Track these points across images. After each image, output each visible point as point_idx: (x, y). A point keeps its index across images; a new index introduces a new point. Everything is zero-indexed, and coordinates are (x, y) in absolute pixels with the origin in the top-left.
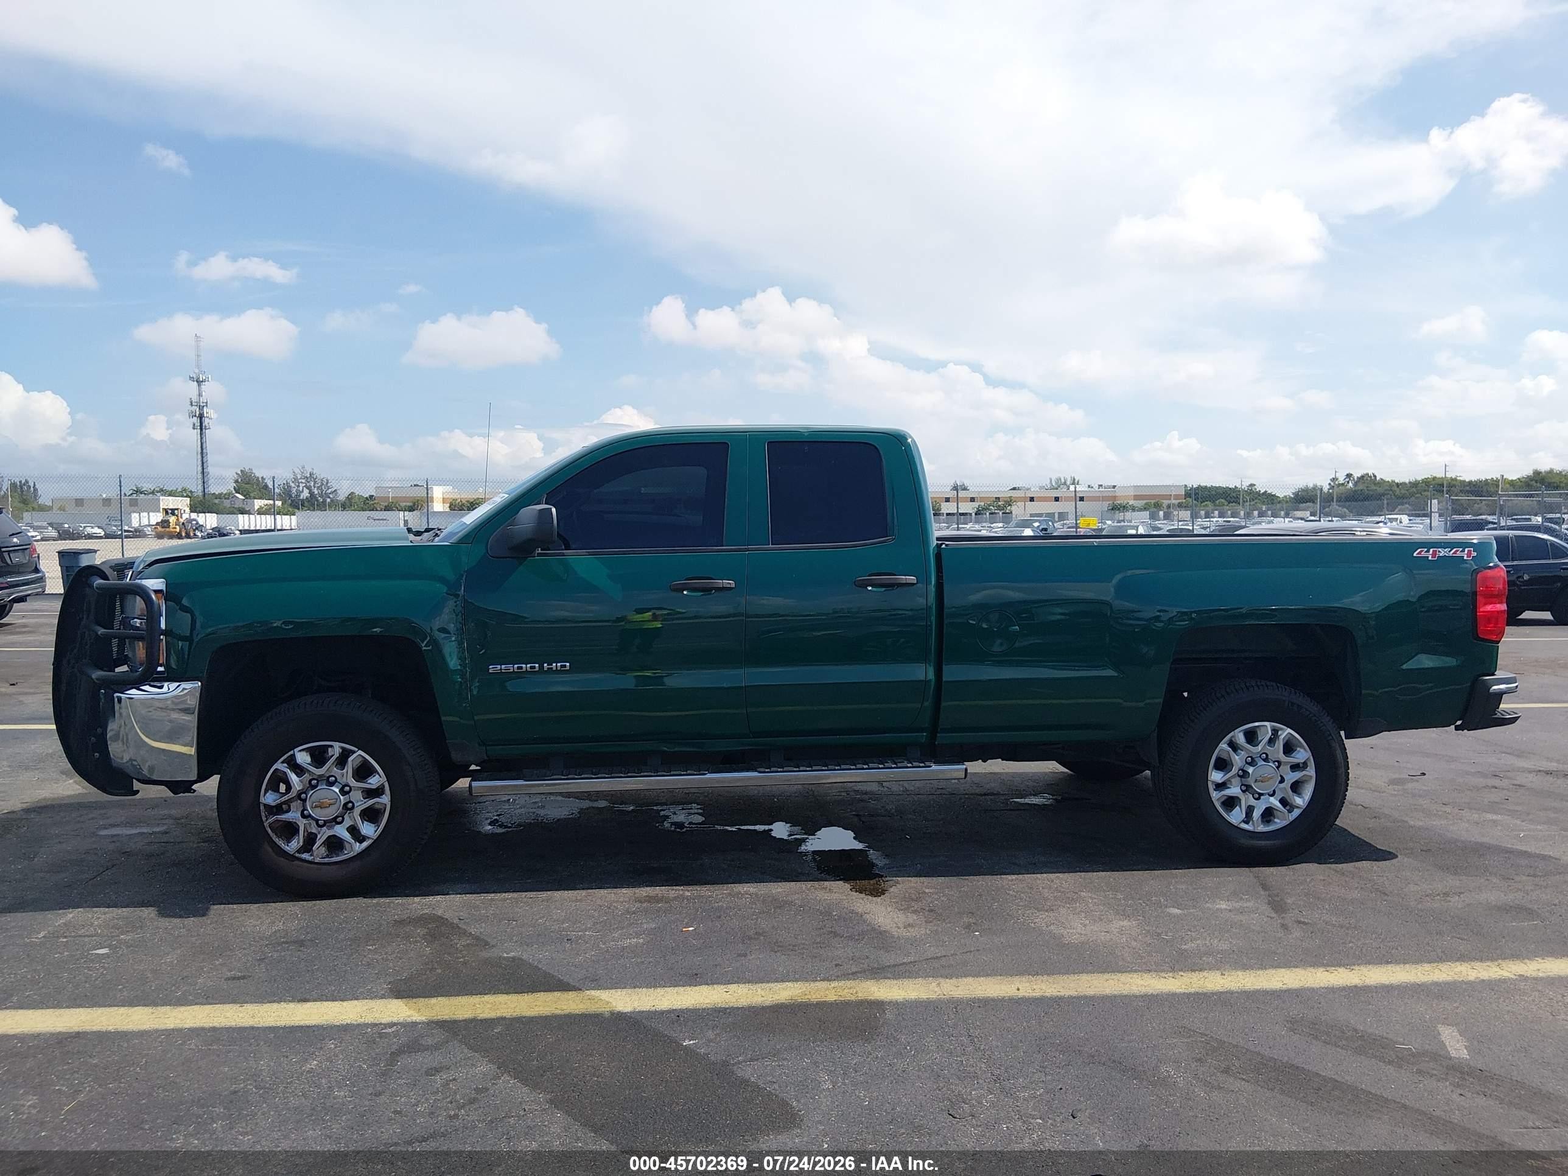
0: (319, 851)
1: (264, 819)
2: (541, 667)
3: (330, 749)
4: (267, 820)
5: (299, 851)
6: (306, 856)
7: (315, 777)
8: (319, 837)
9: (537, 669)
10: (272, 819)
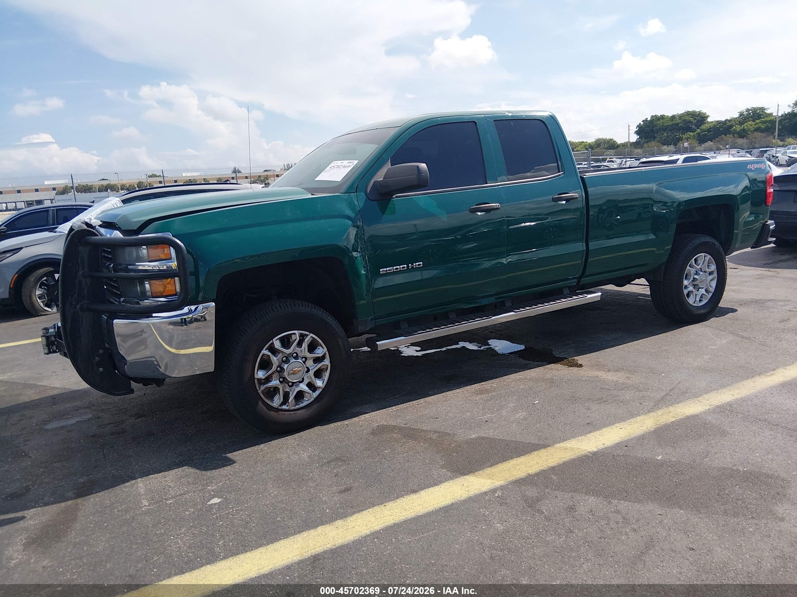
0: (291, 403)
1: (258, 388)
2: (408, 266)
3: (293, 336)
4: (260, 389)
5: (280, 405)
6: (284, 407)
7: (286, 355)
8: (291, 393)
9: (406, 268)
10: (263, 388)
